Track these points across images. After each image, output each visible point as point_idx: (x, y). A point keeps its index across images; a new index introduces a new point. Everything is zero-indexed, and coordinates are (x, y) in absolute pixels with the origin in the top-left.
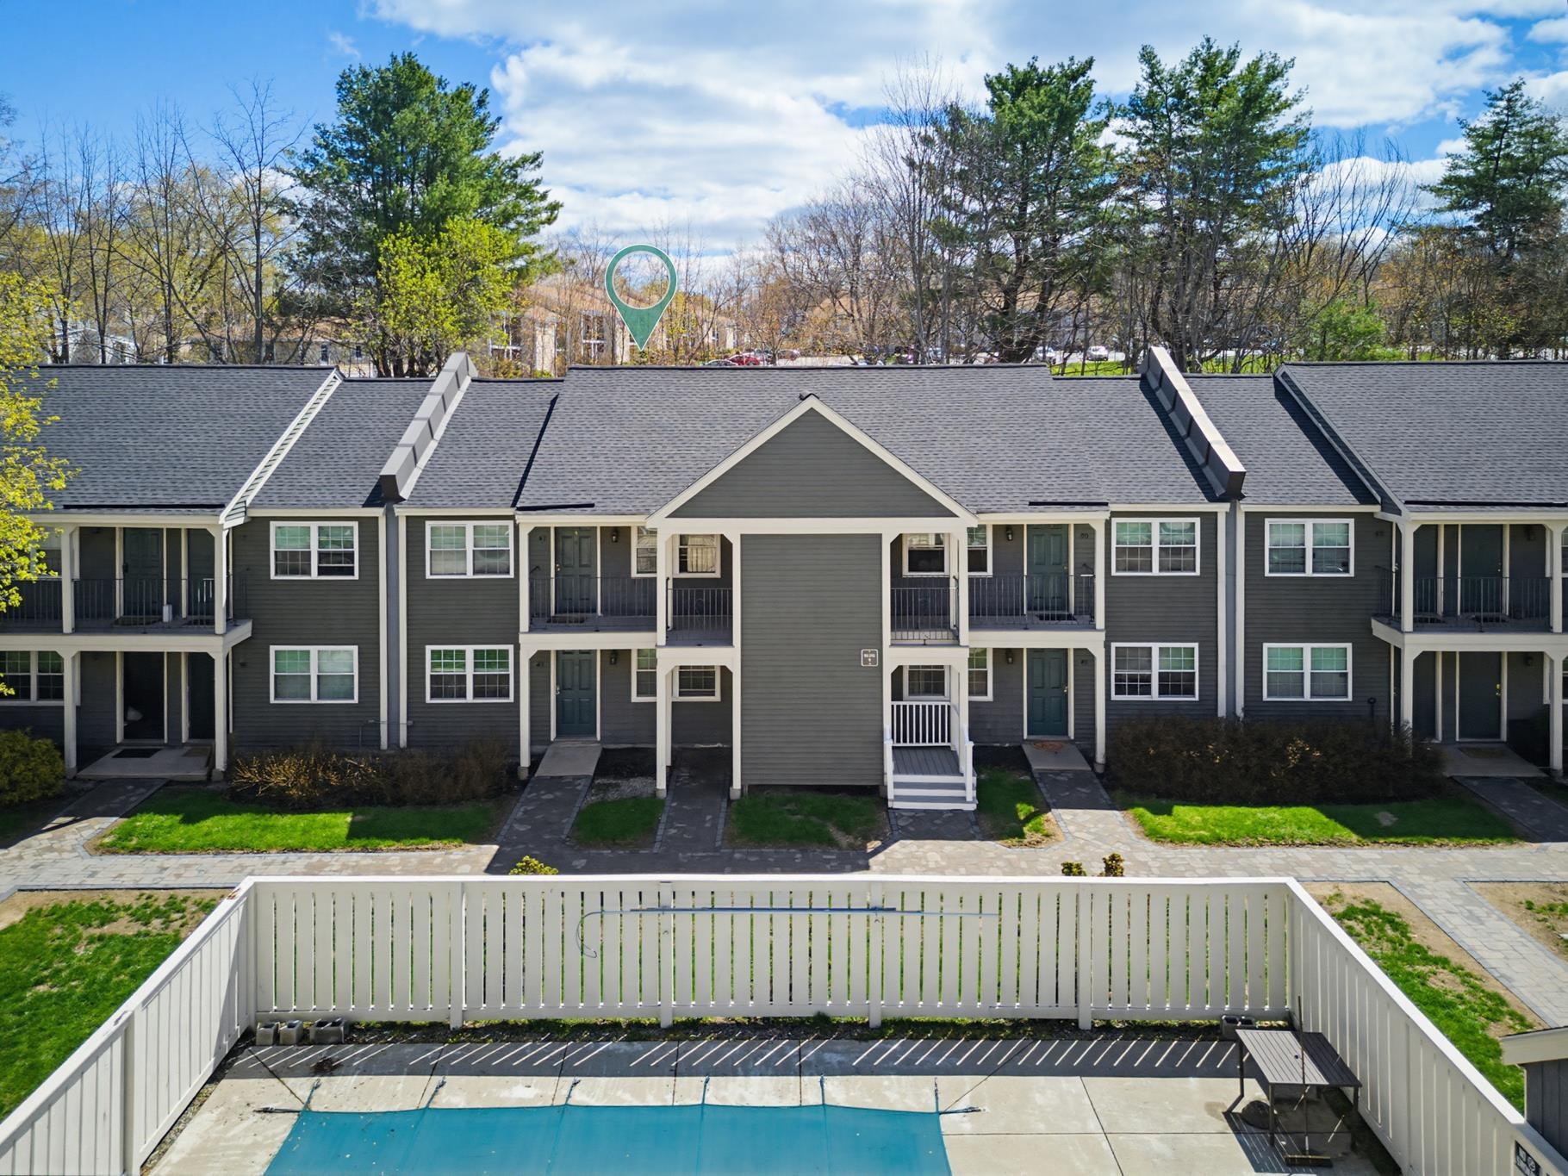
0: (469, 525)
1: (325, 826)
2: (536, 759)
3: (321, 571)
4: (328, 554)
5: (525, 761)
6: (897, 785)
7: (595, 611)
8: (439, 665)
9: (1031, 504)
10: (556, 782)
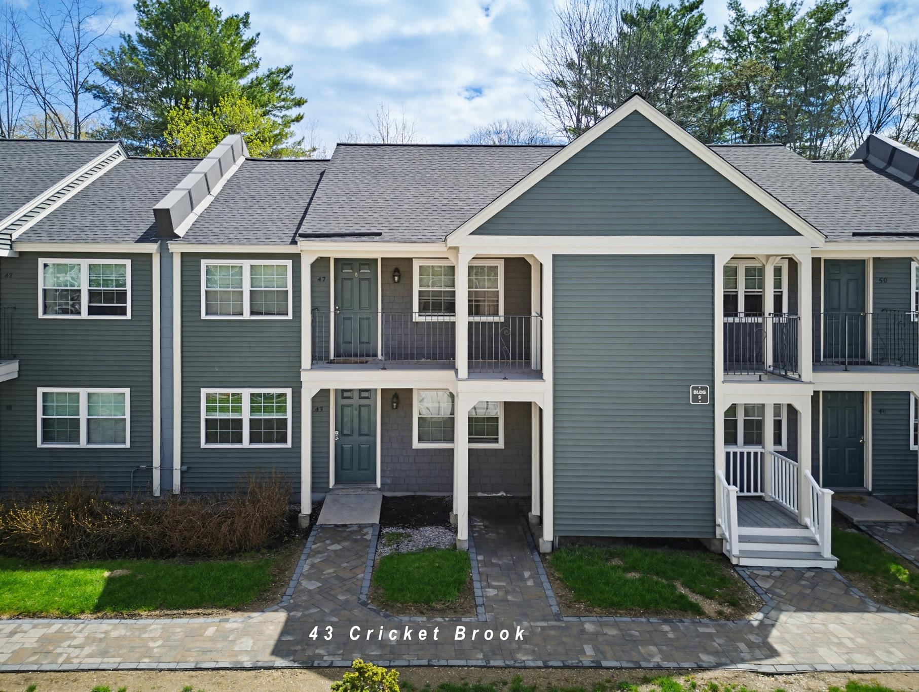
0: (246, 264)
1: (77, 583)
2: (317, 506)
3: (92, 311)
4: (98, 293)
5: (306, 508)
6: (743, 539)
7: (376, 355)
8: (214, 409)
9: (855, 234)
10: (338, 531)
